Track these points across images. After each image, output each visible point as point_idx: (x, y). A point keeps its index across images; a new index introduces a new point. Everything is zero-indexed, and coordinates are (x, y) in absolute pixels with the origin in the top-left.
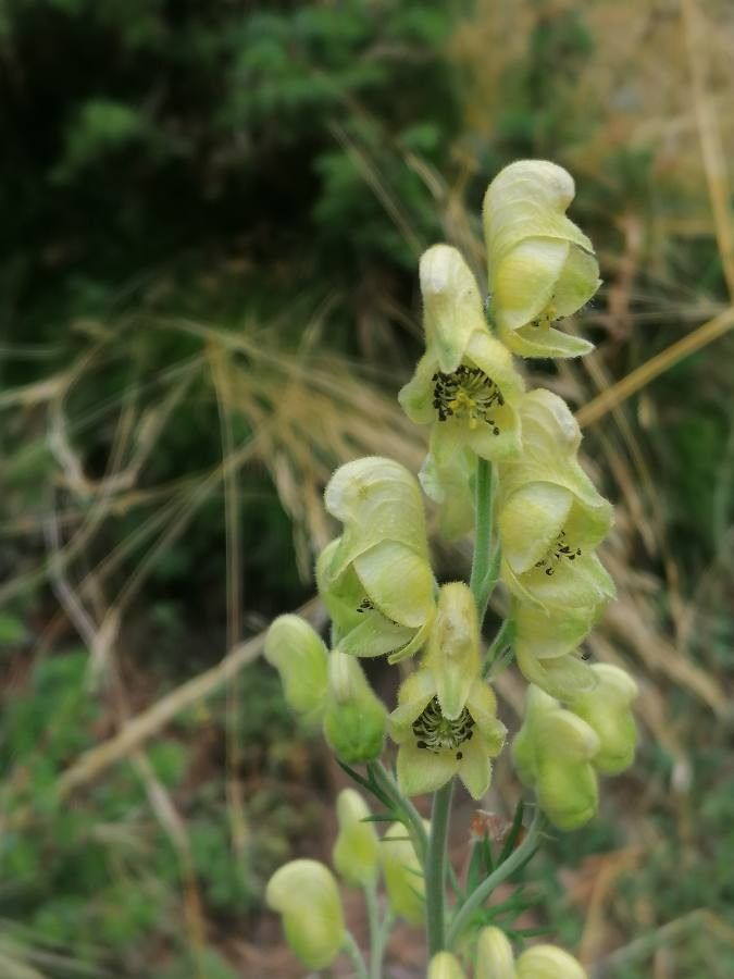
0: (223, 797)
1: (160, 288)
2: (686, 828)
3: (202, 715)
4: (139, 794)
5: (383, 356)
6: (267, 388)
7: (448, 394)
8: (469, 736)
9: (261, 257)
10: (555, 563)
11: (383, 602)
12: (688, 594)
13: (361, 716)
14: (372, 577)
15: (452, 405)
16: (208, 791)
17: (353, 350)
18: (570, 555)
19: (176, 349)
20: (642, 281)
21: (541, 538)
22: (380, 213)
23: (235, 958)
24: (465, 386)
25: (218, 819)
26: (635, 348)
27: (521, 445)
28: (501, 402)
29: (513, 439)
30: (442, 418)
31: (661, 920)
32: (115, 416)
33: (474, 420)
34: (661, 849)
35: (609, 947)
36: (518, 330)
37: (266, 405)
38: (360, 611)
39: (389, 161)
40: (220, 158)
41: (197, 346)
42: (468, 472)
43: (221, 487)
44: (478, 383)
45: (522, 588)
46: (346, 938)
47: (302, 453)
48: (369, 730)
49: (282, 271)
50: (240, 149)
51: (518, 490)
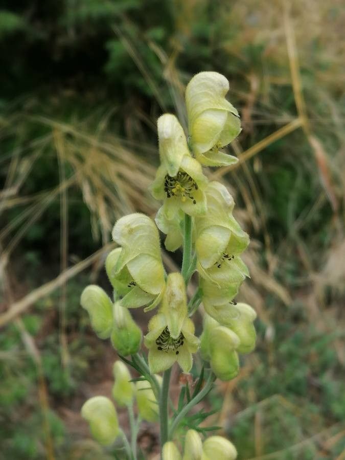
0: (58, 342)
1: (31, 102)
2: (271, 358)
3: (49, 304)
4: (18, 337)
5: (137, 137)
6: (81, 151)
7: (171, 185)
8: (182, 343)
9: (80, 89)
10: (222, 262)
11: (141, 283)
12: (275, 251)
13: (129, 334)
14: (135, 272)
15: (174, 190)
16: (51, 339)
17: (122, 133)
18: (229, 258)
19: (38, 131)
20: (258, 105)
21: (217, 252)
22: (136, 70)
23: (62, 416)
24: (179, 181)
25: (56, 352)
26: (253, 136)
27: (207, 209)
28: (197, 188)
29: (203, 206)
30: (169, 196)
31: (259, 399)
32: (8, 162)
33: (184, 197)
34: (260, 367)
35: (236, 411)
36: (204, 154)
37: (81, 159)
38: (130, 286)
39: (141, 45)
40: (61, 41)
41: (48, 130)
42: (180, 219)
43: (59, 196)
44: (186, 179)
45: (207, 275)
46: (119, 431)
47: (97, 182)
48: (133, 340)
49: (90, 96)
50: (70, 37)
51: (204, 229)
